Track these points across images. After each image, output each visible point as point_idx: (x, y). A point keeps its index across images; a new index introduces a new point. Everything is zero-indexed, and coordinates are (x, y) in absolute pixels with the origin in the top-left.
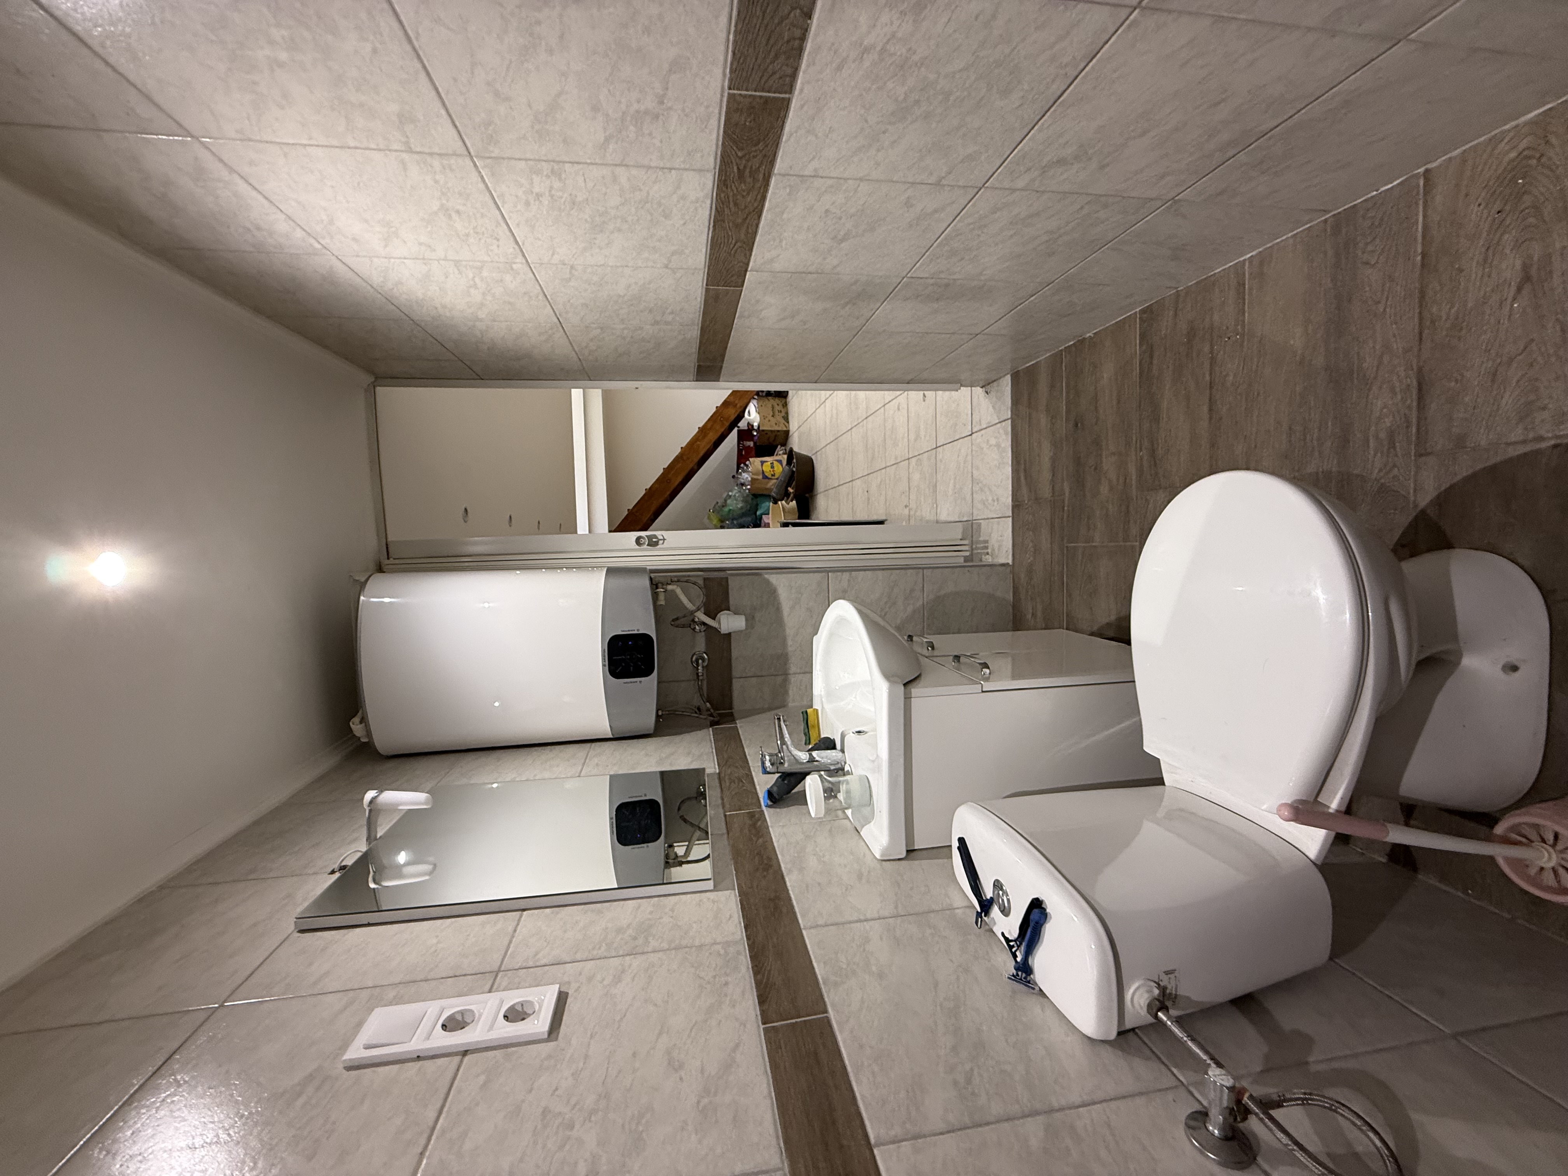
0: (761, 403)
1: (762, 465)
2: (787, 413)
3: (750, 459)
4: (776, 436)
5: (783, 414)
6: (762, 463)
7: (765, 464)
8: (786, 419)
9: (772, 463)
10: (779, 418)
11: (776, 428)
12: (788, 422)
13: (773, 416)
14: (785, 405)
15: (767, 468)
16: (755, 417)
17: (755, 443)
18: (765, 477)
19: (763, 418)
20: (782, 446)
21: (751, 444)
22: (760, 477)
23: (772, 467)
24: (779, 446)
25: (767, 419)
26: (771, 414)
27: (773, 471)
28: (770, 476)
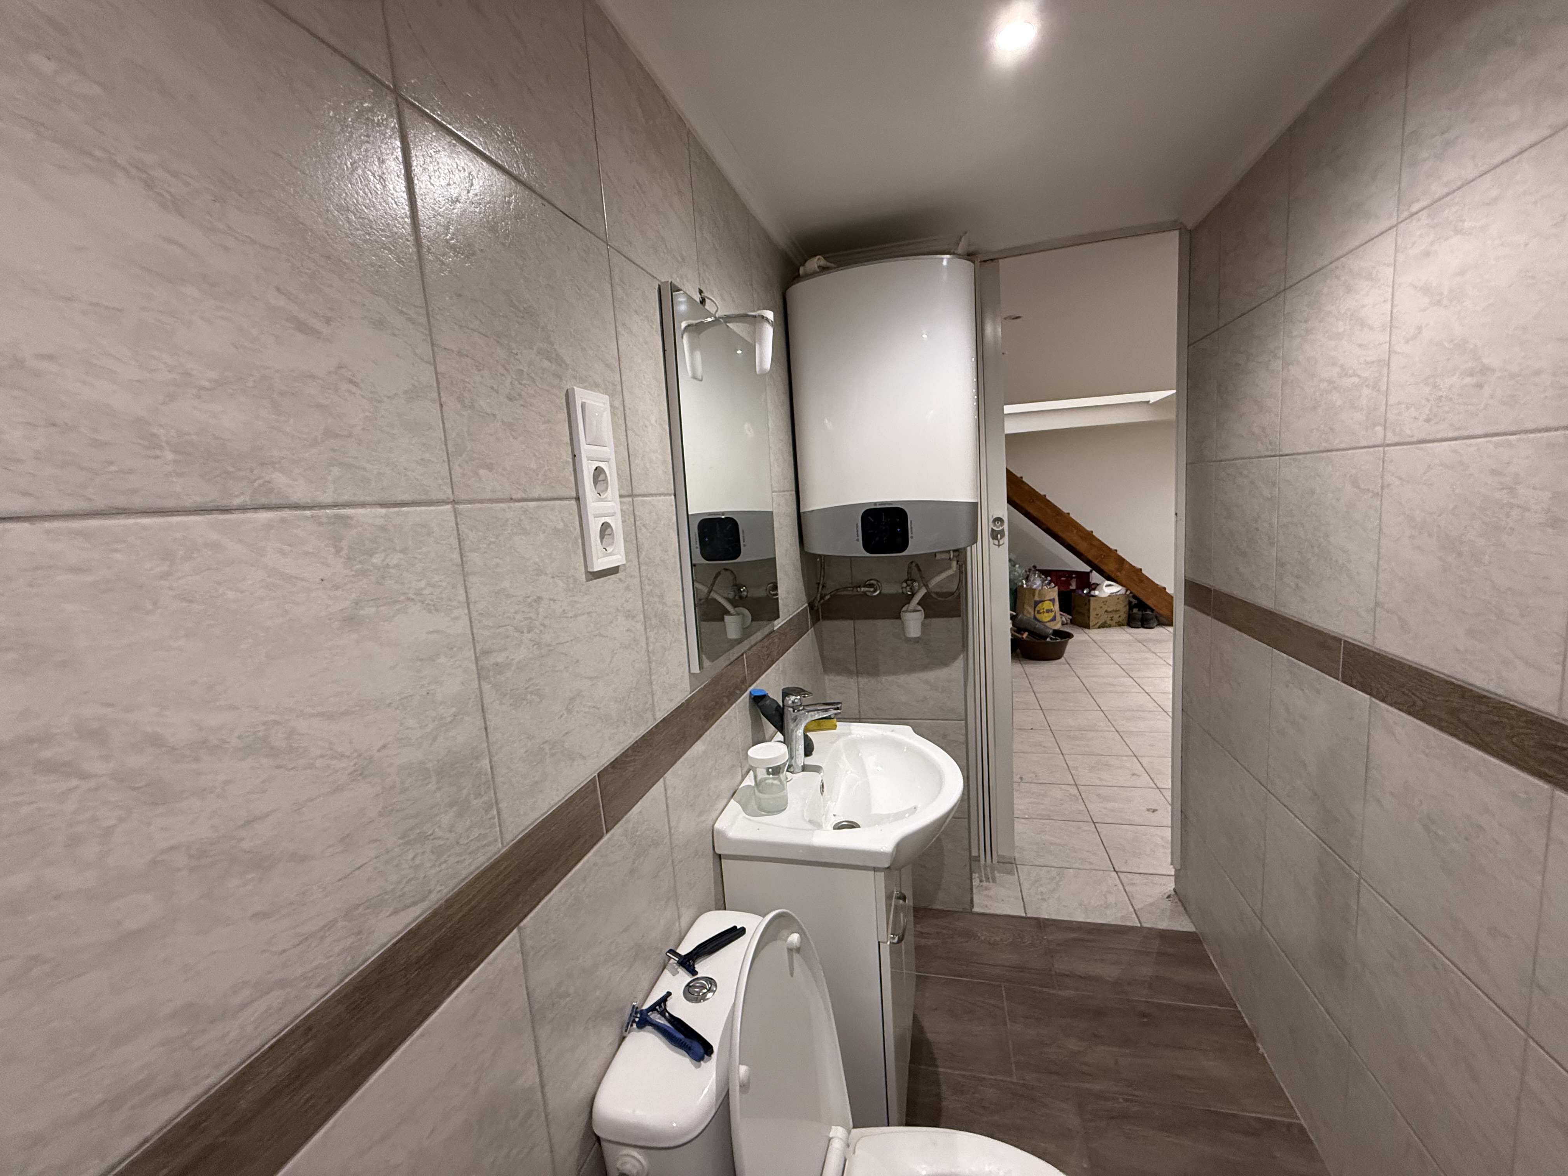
0: (1122, 598)
1: (1050, 600)
2: (1110, 626)
3: (1057, 588)
4: (1084, 614)
5: (1109, 622)
6: (1053, 600)
7: (1051, 603)
8: (1103, 626)
9: (1052, 611)
10: (1105, 618)
11: (1093, 614)
12: (1099, 627)
13: (1106, 611)
14: (1120, 624)
15: (1047, 605)
16: (1104, 592)
17: (1074, 591)
18: (1036, 603)
19: (1105, 601)
20: (1071, 620)
21: (1073, 587)
22: (1037, 598)
23: (1048, 611)
24: (1070, 617)
25: (1102, 605)
26: (1109, 610)
27: (1044, 612)
28: (1037, 609)
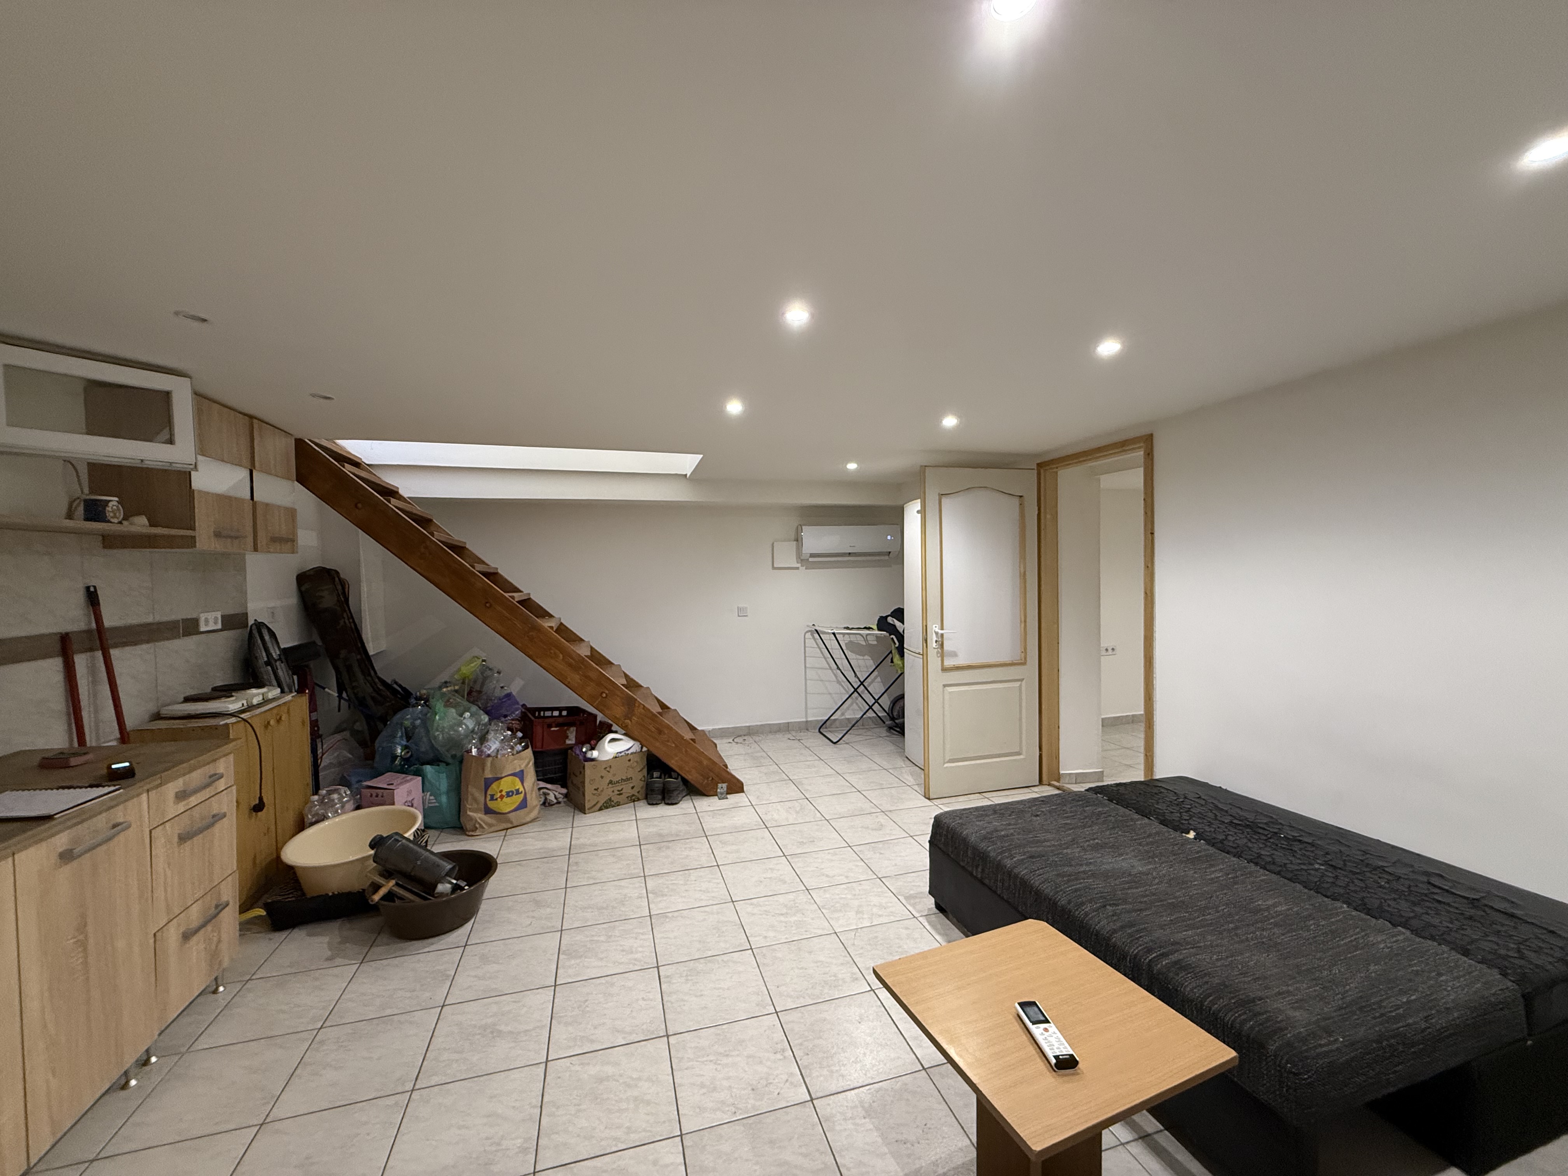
0: (637, 758)
1: (514, 775)
2: (618, 804)
3: (529, 751)
4: (579, 788)
5: (615, 799)
6: (520, 775)
8: (608, 805)
10: (609, 793)
11: (589, 789)
12: (600, 809)
13: (611, 782)
14: (633, 799)
16: (606, 752)
17: (571, 747)
19: (608, 766)
22: (488, 774)
24: (564, 791)
25: (604, 773)
26: (615, 779)
